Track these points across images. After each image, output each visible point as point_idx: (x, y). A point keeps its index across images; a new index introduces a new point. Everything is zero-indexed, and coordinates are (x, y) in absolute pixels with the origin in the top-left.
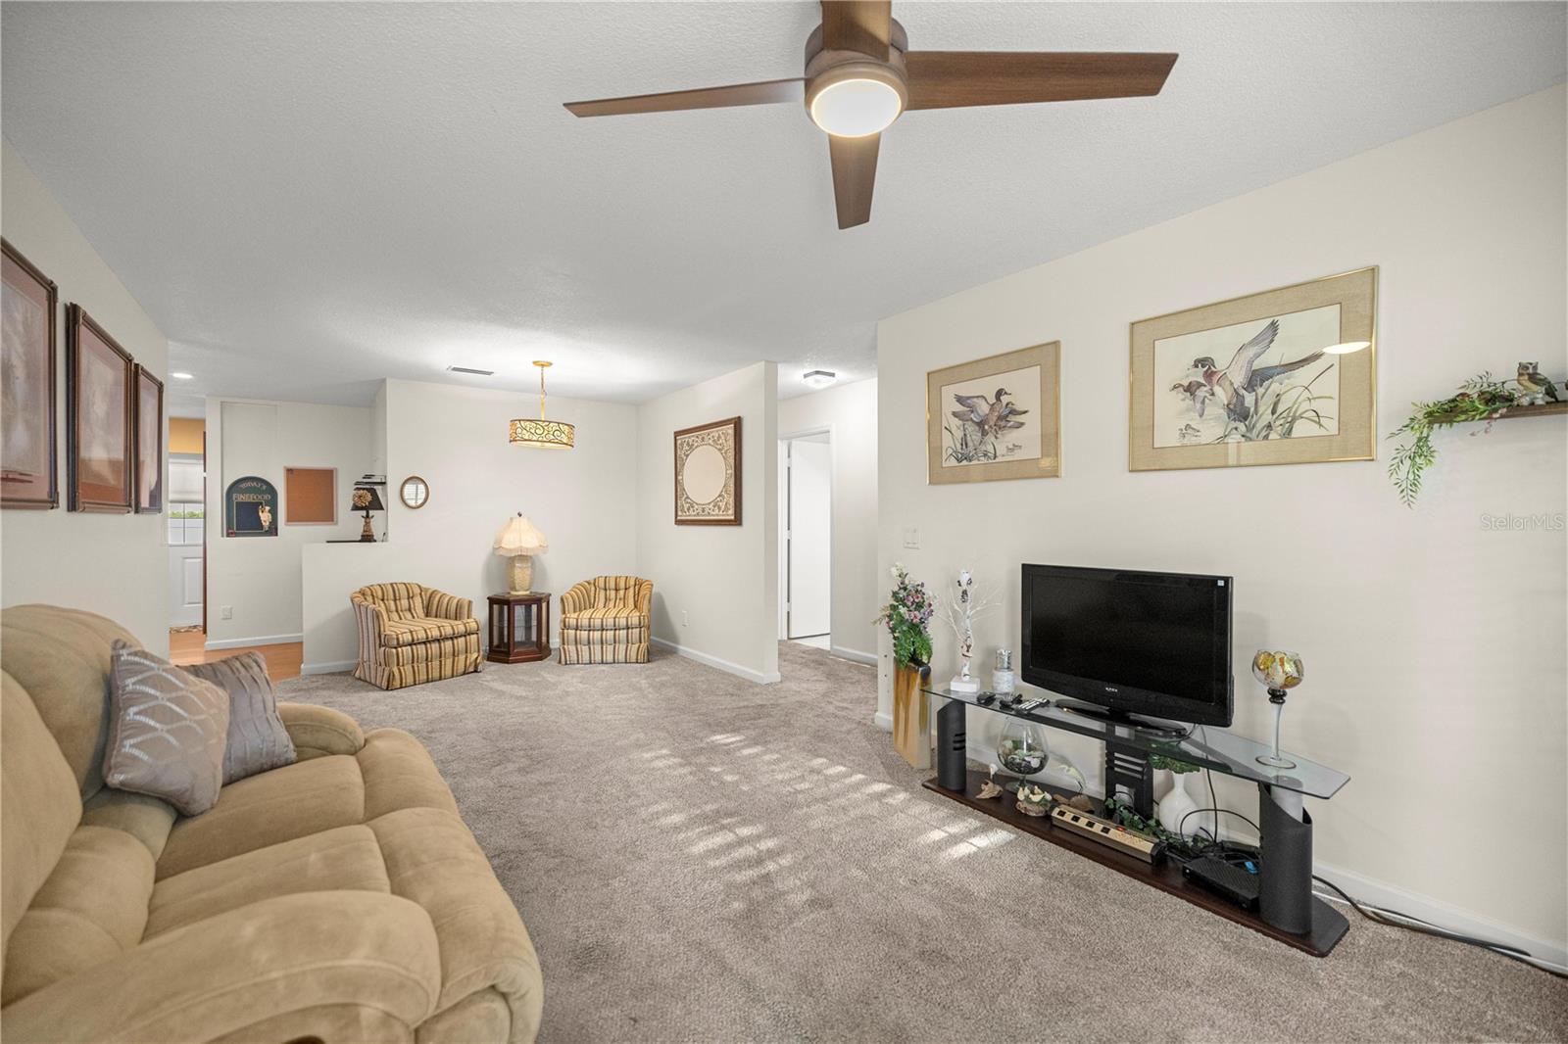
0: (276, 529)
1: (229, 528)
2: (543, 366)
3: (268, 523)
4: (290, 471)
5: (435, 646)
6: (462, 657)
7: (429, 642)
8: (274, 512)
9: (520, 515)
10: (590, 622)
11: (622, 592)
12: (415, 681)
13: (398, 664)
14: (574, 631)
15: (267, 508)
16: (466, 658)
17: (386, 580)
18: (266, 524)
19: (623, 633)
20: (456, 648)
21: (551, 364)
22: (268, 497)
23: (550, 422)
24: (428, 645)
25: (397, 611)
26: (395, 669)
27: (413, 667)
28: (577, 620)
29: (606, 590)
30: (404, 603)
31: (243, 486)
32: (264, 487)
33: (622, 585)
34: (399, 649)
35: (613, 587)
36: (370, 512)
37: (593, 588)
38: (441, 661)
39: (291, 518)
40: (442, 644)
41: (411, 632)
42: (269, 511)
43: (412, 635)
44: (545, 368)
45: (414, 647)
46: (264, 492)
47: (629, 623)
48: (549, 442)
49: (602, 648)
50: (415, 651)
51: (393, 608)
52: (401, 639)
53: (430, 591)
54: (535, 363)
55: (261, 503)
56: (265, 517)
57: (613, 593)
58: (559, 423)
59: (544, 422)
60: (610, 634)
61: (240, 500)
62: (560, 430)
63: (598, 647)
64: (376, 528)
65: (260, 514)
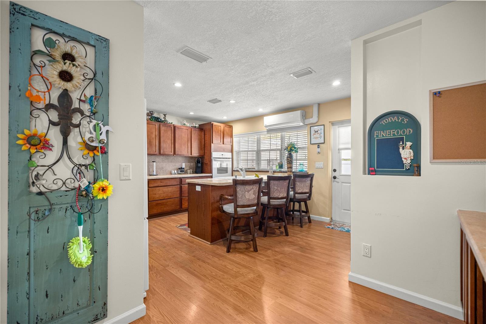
0: (419, 167)
1: (370, 166)
3: (409, 161)
8: (416, 149)
15: (409, 144)
18: (407, 162)
22: (409, 131)
31: (384, 122)
32: (406, 121)
39: (437, 156)
42: (411, 147)
46: (406, 126)
55: (402, 139)
56: (406, 154)
61: (380, 137)
65: (401, 149)
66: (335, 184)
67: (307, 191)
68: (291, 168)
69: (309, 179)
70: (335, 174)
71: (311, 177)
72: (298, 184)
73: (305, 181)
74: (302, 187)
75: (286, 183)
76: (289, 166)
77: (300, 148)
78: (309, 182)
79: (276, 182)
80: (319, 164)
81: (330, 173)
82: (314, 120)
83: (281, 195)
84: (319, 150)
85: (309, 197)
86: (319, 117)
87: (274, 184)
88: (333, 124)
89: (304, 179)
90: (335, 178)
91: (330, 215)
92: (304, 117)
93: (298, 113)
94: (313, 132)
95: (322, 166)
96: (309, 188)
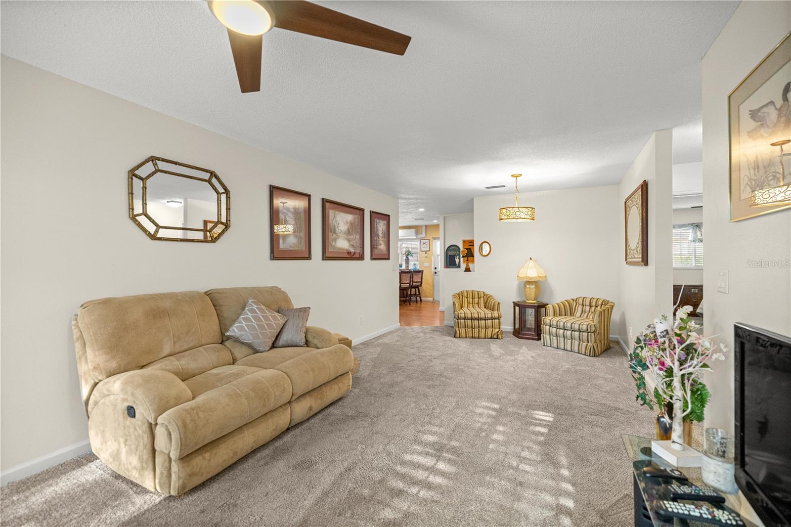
0: (460, 265)
1: (447, 265)
2: (516, 177)
4: (464, 241)
5: (476, 322)
6: (490, 330)
7: (474, 319)
8: (459, 259)
9: (531, 259)
10: (557, 323)
11: (593, 308)
12: (466, 336)
13: (458, 327)
14: (549, 327)
15: (458, 257)
16: (492, 330)
17: (470, 289)
18: (457, 263)
19: (577, 334)
20: (487, 324)
21: (521, 175)
23: (513, 208)
24: (473, 321)
25: (472, 303)
26: (457, 329)
27: (465, 330)
28: (550, 320)
29: (583, 305)
30: (476, 300)
31: (450, 248)
32: (457, 249)
33: (594, 304)
34: (459, 320)
35: (589, 304)
36: (469, 258)
37: (575, 304)
38: (479, 330)
40: (480, 322)
41: (465, 313)
43: (465, 315)
44: (518, 178)
45: (466, 320)
46: (457, 251)
47: (581, 328)
48: (513, 218)
49: (564, 340)
50: (466, 322)
51: (471, 302)
52: (459, 316)
53: (488, 296)
54: (512, 176)
55: (456, 255)
56: (457, 260)
57: (588, 308)
58: (518, 207)
59: (510, 208)
60: (569, 333)
61: (449, 254)
62: (520, 211)
63: (562, 340)
64: (471, 265)
66: (436, 277)
67: (420, 281)
68: (408, 267)
69: (421, 273)
70: (436, 271)
71: (422, 272)
72: (414, 276)
73: (418, 275)
74: (417, 278)
75: (409, 275)
76: (407, 265)
77: (414, 253)
78: (421, 275)
79: (404, 274)
80: (426, 264)
81: (433, 270)
82: (423, 235)
83: (407, 282)
84: (426, 255)
85: (421, 285)
86: (426, 234)
87: (403, 276)
88: (434, 239)
89: (418, 274)
90: (436, 273)
91: (433, 296)
92: (417, 233)
93: (413, 230)
94: (422, 243)
95: (428, 265)
96: (420, 279)
